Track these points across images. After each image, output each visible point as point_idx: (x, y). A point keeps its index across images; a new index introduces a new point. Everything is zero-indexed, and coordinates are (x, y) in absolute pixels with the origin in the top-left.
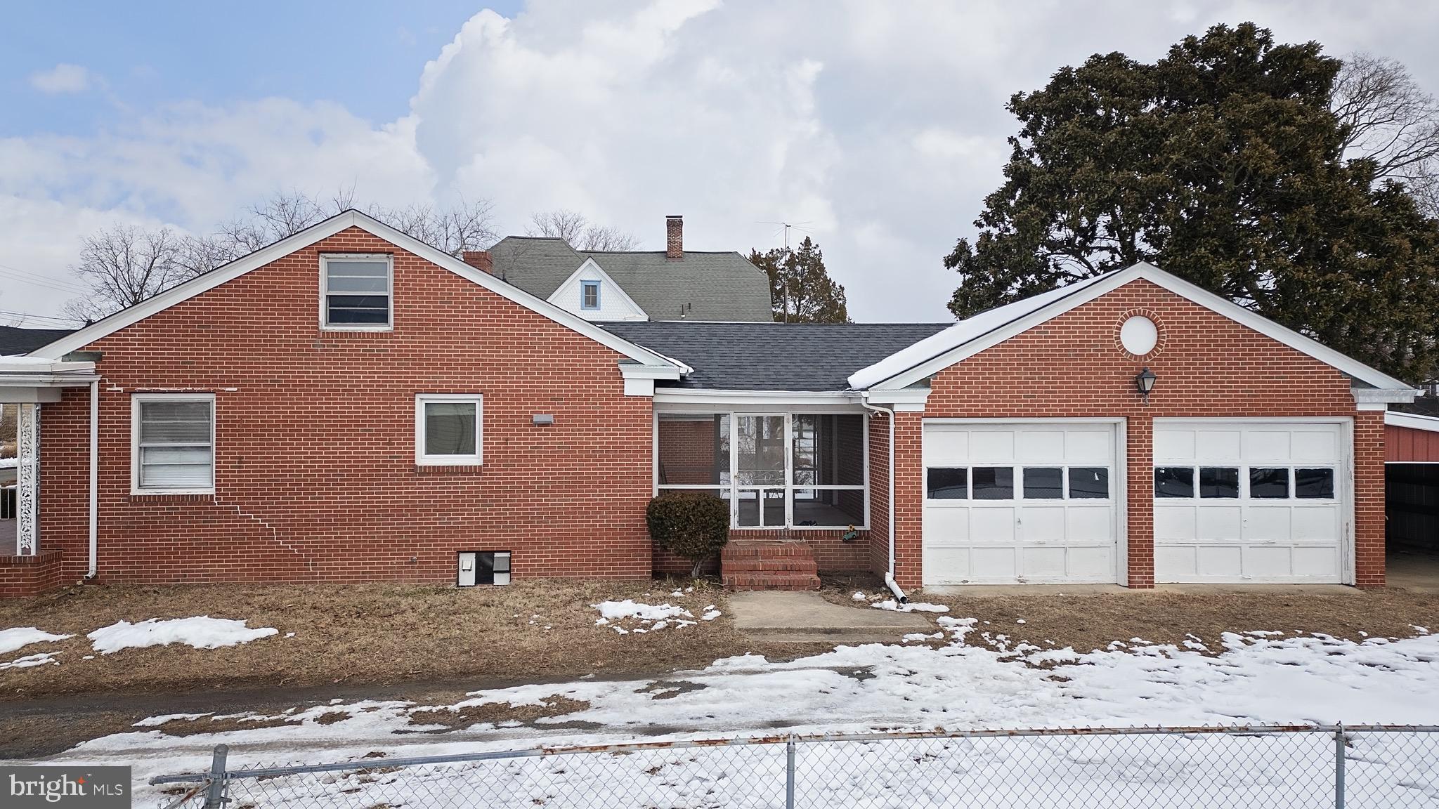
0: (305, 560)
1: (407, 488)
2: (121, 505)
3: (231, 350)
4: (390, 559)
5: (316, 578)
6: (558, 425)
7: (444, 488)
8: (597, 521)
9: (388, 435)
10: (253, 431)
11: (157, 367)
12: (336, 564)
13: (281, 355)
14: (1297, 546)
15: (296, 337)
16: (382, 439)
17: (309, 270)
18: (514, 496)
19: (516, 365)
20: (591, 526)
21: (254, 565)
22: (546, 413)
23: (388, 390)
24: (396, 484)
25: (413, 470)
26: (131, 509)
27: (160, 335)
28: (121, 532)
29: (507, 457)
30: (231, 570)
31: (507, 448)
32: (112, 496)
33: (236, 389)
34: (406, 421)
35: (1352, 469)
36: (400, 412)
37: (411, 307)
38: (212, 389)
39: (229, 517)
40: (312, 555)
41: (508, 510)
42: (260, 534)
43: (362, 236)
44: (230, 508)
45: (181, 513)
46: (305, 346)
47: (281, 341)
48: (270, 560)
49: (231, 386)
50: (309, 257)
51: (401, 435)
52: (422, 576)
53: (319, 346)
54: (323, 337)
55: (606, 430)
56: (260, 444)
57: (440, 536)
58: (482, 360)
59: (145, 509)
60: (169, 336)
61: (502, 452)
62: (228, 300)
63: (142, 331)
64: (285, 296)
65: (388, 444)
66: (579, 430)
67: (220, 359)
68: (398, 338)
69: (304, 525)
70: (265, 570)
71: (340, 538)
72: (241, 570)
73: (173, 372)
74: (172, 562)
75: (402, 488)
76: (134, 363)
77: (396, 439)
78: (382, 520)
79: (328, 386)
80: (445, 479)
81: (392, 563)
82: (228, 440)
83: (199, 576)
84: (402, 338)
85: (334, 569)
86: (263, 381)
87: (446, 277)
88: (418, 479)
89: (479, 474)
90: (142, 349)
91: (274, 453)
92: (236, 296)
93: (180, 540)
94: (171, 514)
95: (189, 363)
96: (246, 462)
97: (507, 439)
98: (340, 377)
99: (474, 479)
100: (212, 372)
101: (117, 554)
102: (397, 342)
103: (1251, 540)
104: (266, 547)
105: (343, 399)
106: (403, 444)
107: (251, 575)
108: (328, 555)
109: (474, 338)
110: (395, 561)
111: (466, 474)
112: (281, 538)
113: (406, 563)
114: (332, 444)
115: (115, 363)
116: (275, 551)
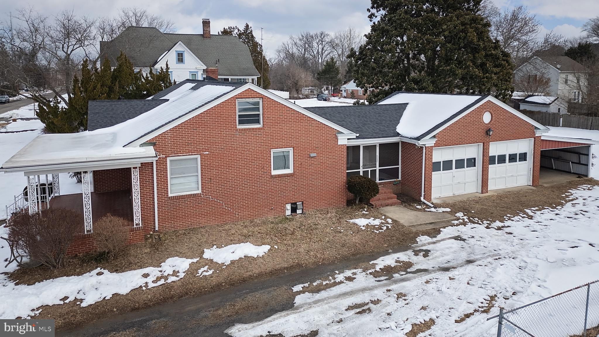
0: (235, 213)
1: (269, 183)
2: (166, 201)
3: (206, 138)
4: (264, 209)
5: (239, 219)
6: (317, 157)
7: (281, 182)
8: (330, 188)
9: (263, 165)
10: (215, 168)
11: (178, 146)
12: (246, 213)
13: (224, 138)
14: (518, 176)
15: (229, 131)
16: (260, 167)
17: (233, 106)
18: (304, 183)
19: (304, 136)
20: (328, 190)
21: (217, 217)
22: (314, 153)
23: (262, 149)
24: (266, 182)
25: (271, 177)
26: (170, 202)
27: (178, 134)
28: (166, 211)
29: (301, 169)
30: (209, 220)
31: (301, 166)
32: (162, 198)
33: (208, 153)
34: (268, 160)
35: (533, 153)
36: (267, 157)
37: (269, 118)
38: (199, 153)
39: (207, 201)
40: (237, 211)
41: (302, 187)
42: (219, 206)
43: (251, 92)
44: (208, 197)
45: (189, 201)
46: (233, 134)
47: (224, 133)
48: (222, 215)
49: (206, 152)
50: (233, 101)
51: (267, 165)
52: (275, 214)
53: (238, 134)
54: (240, 131)
55: (332, 157)
56: (217, 173)
57: (280, 199)
58: (293, 136)
59: (175, 201)
60: (182, 134)
61: (300, 168)
62: (204, 119)
63: (171, 133)
64: (225, 116)
65: (262, 168)
66: (324, 158)
67: (202, 141)
68: (265, 129)
69: (234, 200)
70: (221, 219)
71: (247, 204)
72: (212, 220)
73: (184, 148)
74: (187, 220)
75: (268, 184)
76: (169, 145)
77: (265, 166)
78: (261, 196)
79: (241, 149)
80: (282, 179)
81: (265, 211)
82: (206, 172)
83: (197, 224)
84: (267, 129)
85: (245, 215)
86: (218, 149)
87: (281, 106)
88: (273, 180)
89: (293, 176)
90: (171, 140)
91: (223, 175)
92: (207, 117)
93: (189, 211)
94: (185, 202)
95: (190, 144)
96: (212, 180)
97: (301, 163)
98: (246, 145)
99: (291, 178)
100: (199, 147)
101: (165, 220)
102: (265, 131)
103: (508, 175)
104: (221, 210)
105: (247, 153)
106: (267, 168)
107: (216, 221)
108: (243, 210)
109: (290, 128)
110: (266, 210)
111: (289, 176)
112: (226, 206)
113: (269, 210)
114: (244, 170)
115: (161, 146)
116: (224, 211)
